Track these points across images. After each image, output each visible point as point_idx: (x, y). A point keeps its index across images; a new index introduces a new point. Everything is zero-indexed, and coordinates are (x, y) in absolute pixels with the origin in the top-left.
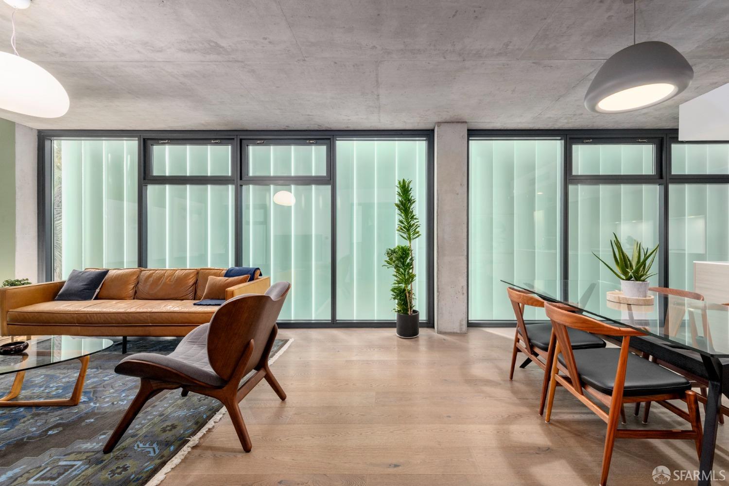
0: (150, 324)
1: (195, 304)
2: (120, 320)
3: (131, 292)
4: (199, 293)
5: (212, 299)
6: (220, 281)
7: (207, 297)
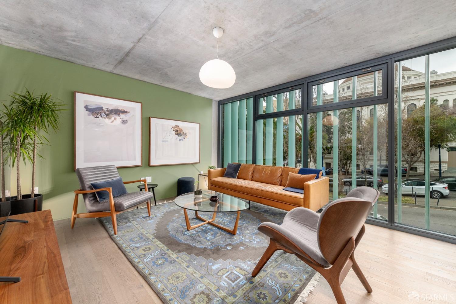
0: (261, 197)
1: (283, 189)
2: (248, 191)
3: (250, 177)
4: (283, 182)
5: (292, 187)
6: (297, 176)
7: (288, 186)
